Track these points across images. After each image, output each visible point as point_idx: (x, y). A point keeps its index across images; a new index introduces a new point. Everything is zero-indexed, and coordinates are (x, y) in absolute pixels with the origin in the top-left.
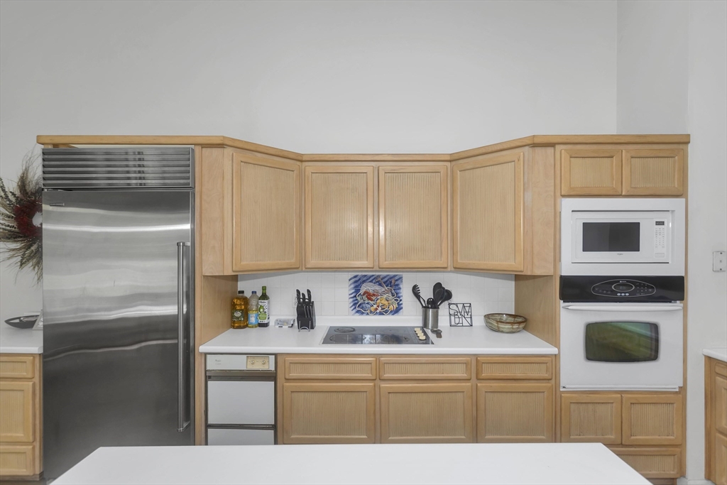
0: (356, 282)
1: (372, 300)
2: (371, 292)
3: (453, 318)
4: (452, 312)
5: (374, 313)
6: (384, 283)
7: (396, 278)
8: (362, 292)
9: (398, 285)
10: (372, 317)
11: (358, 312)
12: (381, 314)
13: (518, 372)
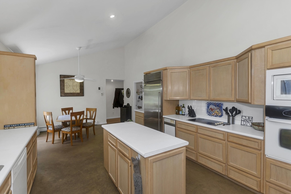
0: (208, 105)
1: (213, 111)
2: (212, 108)
3: (243, 122)
4: (243, 119)
5: (213, 115)
6: (217, 105)
7: (221, 104)
8: (210, 108)
9: (222, 107)
10: (212, 117)
11: (208, 114)
12: (216, 116)
13: (244, 142)
